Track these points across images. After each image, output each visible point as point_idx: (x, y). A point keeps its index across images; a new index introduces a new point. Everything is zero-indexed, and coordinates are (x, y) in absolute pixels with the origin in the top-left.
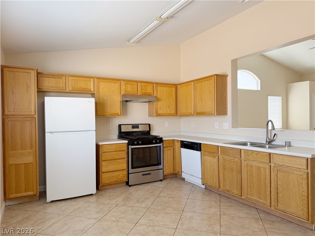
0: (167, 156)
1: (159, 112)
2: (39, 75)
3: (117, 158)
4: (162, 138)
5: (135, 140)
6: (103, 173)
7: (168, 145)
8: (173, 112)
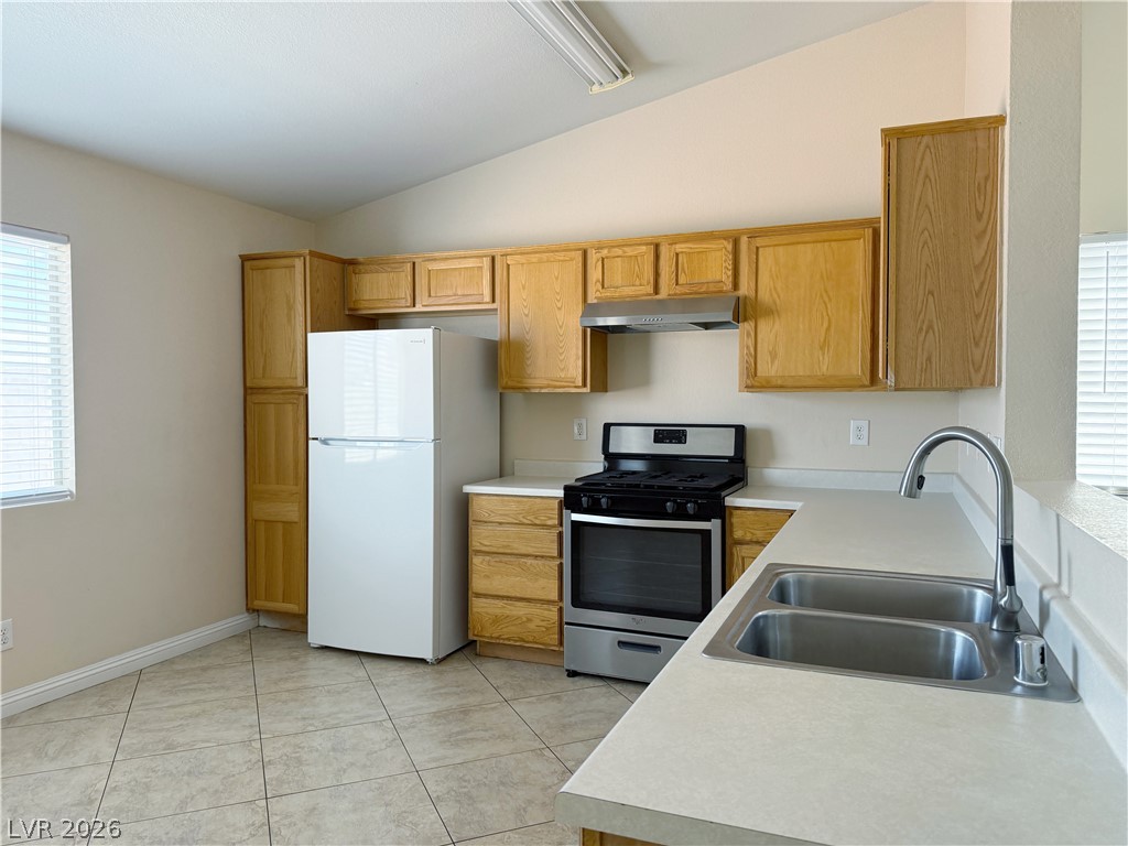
2: (349, 266)
3: (523, 550)
6: (478, 595)
7: (759, 535)
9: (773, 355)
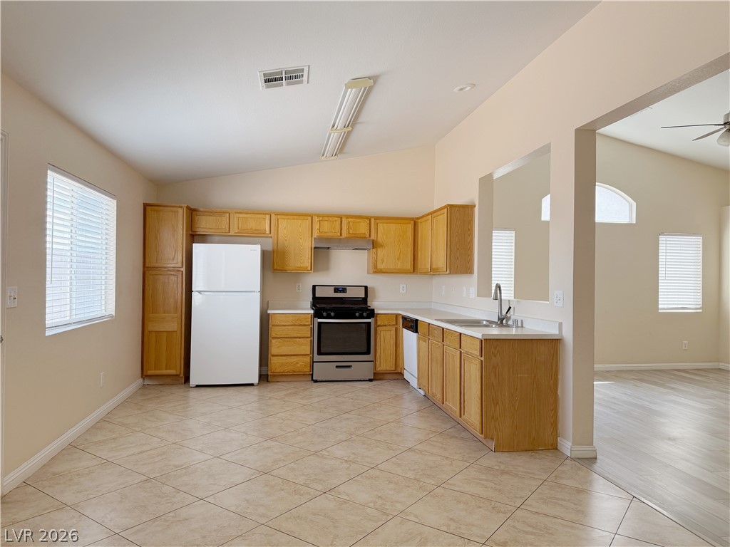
0: (383, 339)
1: (380, 266)
3: (296, 335)
4: (374, 310)
5: (327, 311)
6: (273, 356)
7: (386, 323)
9: (383, 261)
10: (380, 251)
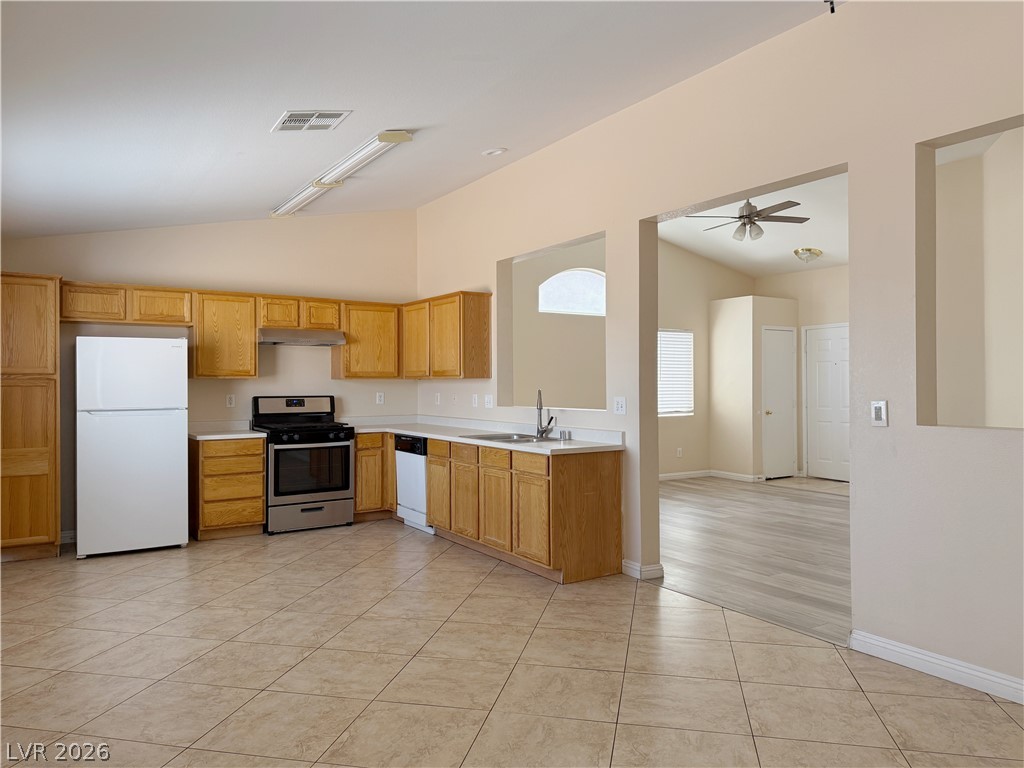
0: (365, 469)
1: (355, 368)
2: (65, 286)
3: (240, 470)
4: (353, 428)
5: (286, 432)
6: (207, 502)
7: (369, 445)
8: (392, 368)
9: (358, 363)
10: (353, 347)
